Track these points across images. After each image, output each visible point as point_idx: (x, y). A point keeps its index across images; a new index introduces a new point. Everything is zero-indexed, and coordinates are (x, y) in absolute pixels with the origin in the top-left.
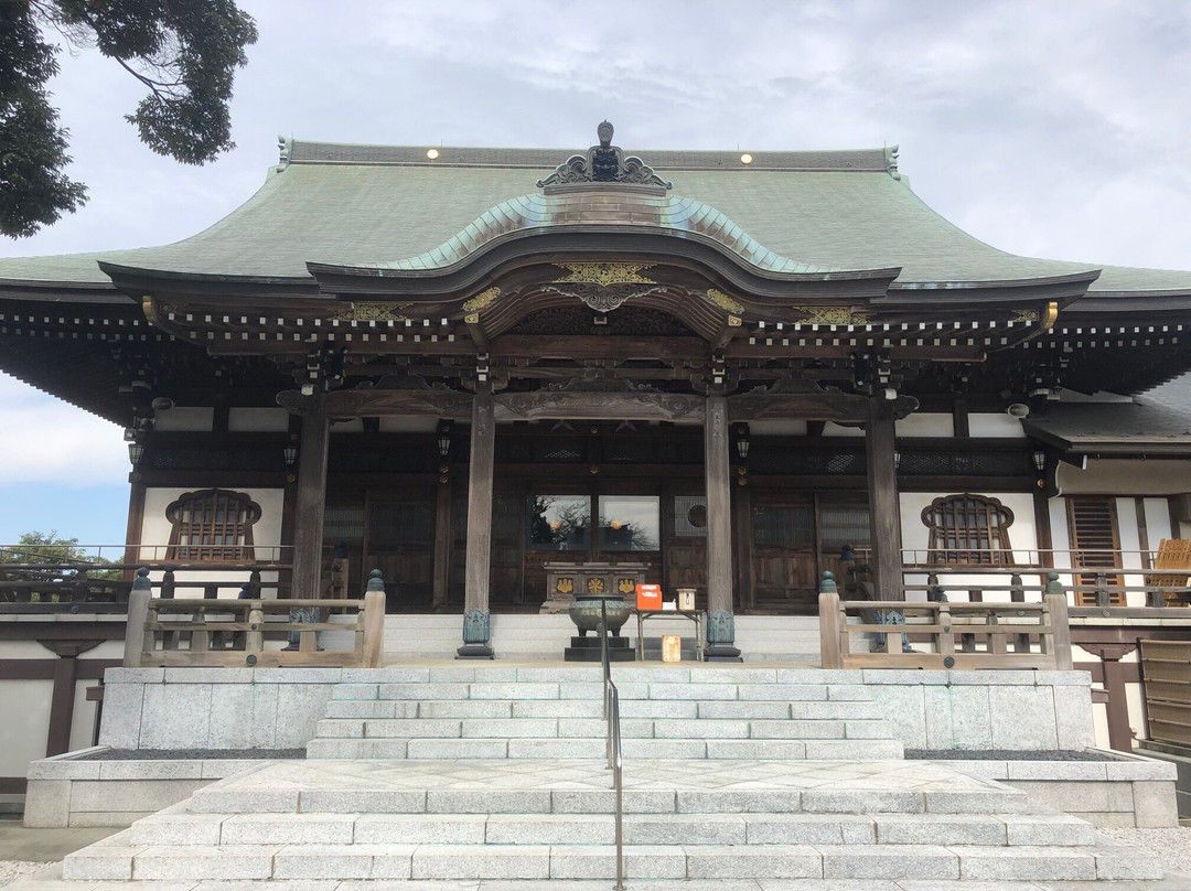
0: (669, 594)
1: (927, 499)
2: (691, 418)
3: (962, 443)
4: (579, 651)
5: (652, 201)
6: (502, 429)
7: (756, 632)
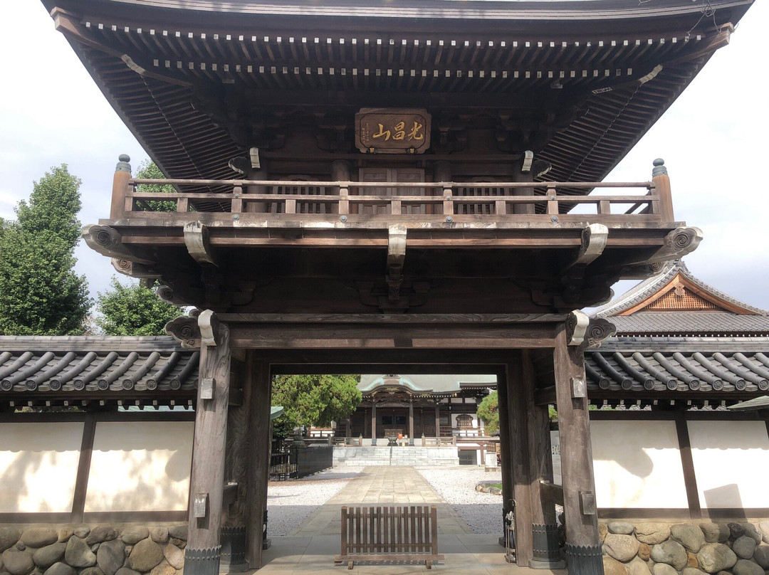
0: (403, 436)
1: (457, 415)
2: (407, 406)
3: (464, 404)
4: (389, 445)
5: (398, 380)
6: (377, 408)
7: (418, 441)
